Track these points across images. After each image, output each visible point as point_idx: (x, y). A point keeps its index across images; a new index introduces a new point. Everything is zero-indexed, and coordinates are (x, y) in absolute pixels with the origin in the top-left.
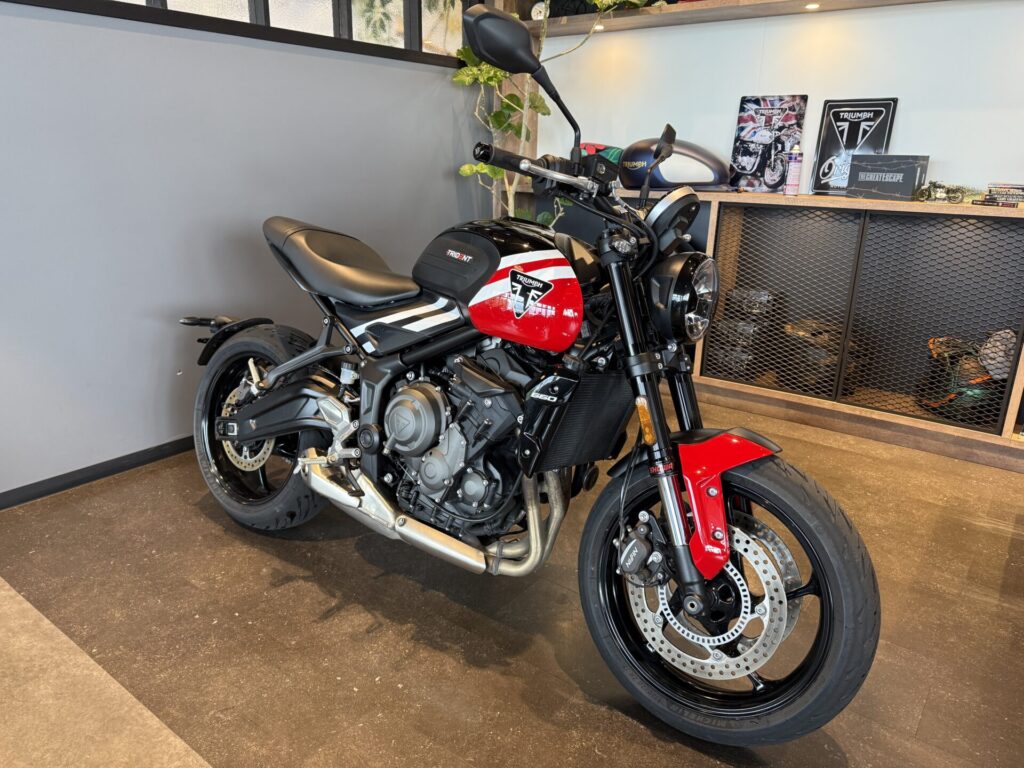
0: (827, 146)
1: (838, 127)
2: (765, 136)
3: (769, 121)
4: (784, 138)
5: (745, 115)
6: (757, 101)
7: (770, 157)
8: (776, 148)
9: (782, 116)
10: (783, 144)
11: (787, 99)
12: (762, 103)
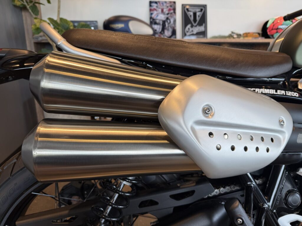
0: (186, 21)
1: (189, 14)
2: (162, 17)
3: (162, 11)
4: (170, 18)
5: (152, 8)
6: (156, 3)
7: (165, 25)
8: (167, 22)
9: (168, 9)
10: (170, 20)
11: (168, 2)
12: (159, 4)
